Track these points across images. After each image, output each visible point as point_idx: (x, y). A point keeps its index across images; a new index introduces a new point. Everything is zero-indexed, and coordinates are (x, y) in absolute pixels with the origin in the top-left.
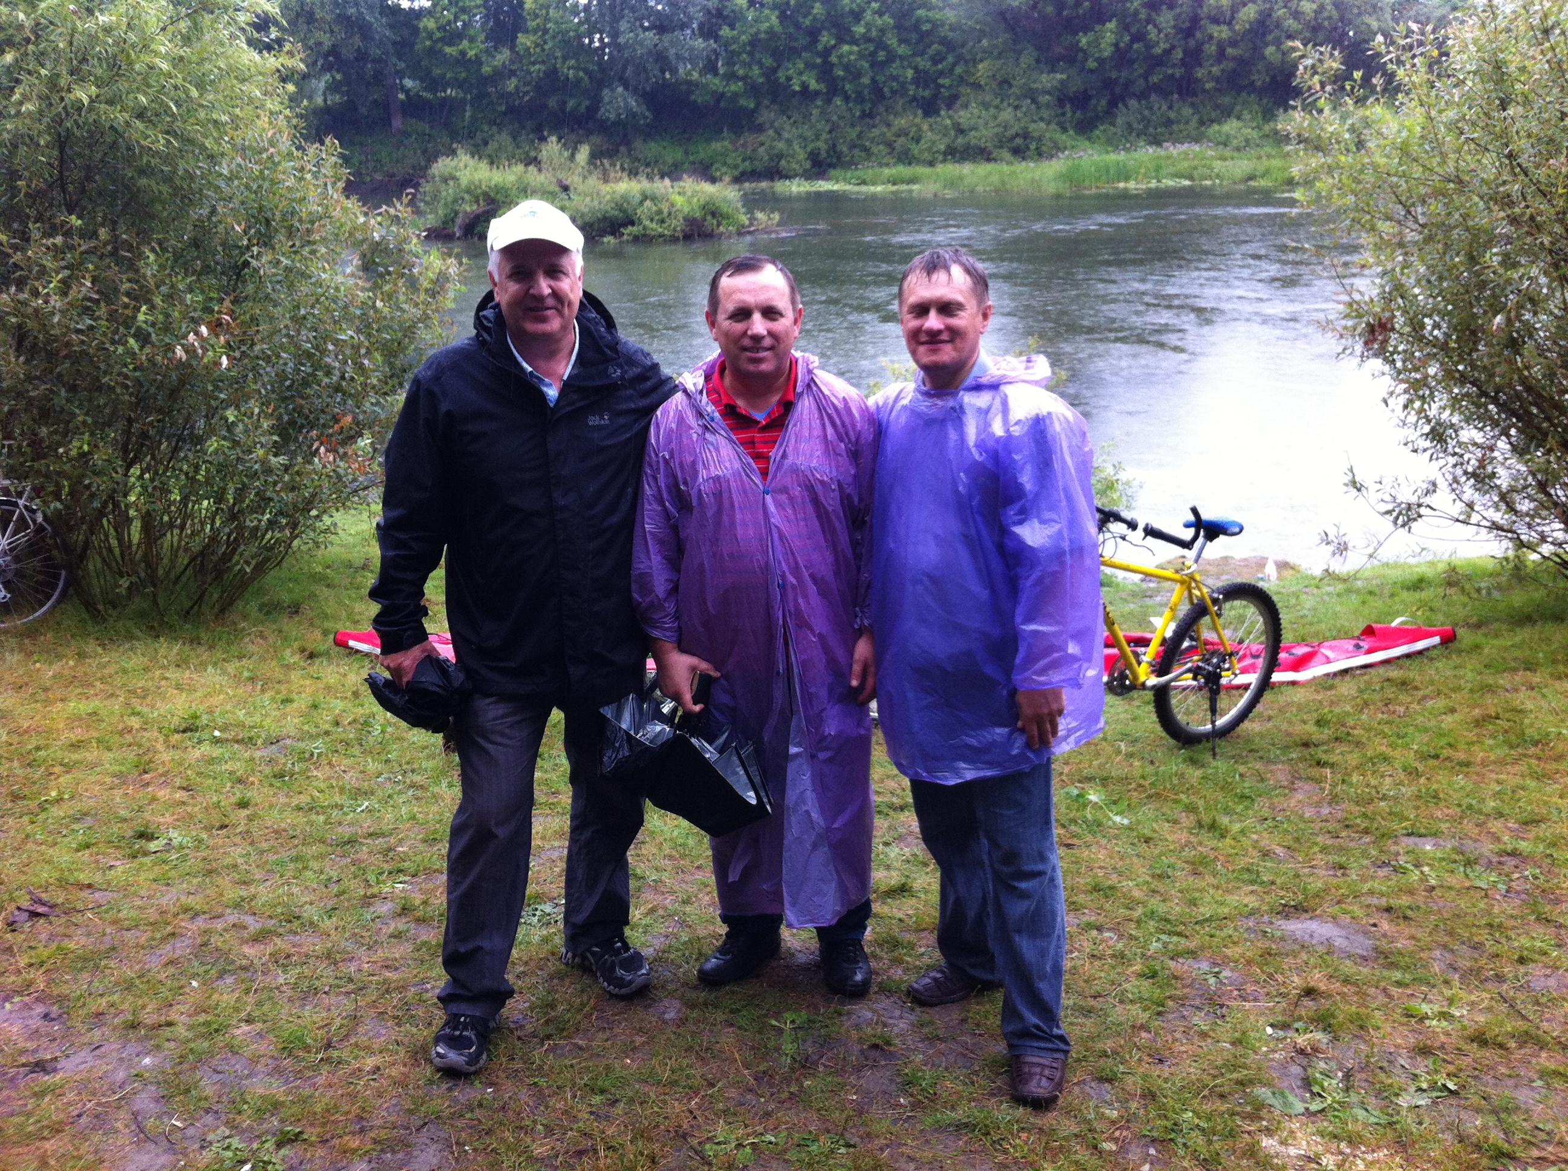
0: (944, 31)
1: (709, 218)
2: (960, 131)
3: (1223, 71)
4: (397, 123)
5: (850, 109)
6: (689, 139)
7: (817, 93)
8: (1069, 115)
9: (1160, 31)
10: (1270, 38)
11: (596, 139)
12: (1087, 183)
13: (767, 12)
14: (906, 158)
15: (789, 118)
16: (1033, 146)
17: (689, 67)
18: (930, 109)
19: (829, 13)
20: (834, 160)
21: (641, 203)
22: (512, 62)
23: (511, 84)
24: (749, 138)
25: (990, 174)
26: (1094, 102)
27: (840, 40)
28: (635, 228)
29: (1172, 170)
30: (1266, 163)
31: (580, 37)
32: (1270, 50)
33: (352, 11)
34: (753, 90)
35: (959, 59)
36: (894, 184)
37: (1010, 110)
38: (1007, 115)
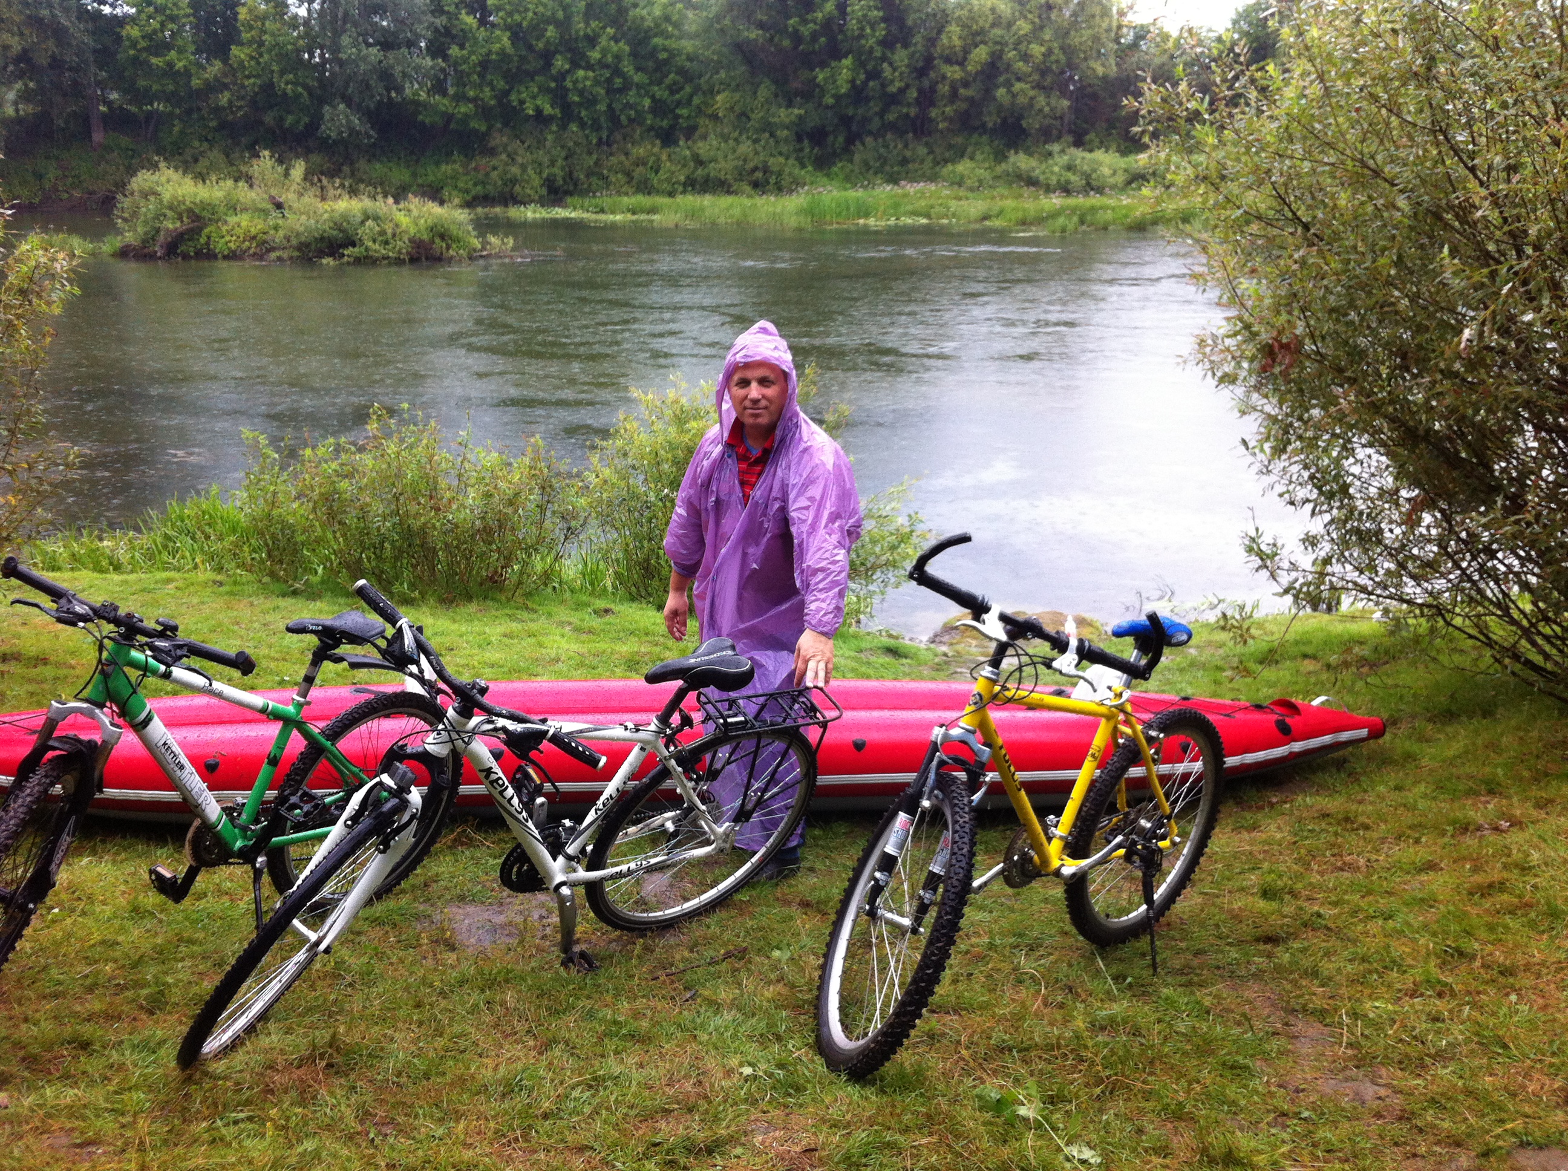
0: (681, 61)
1: (437, 240)
2: (699, 162)
3: (956, 111)
4: (98, 137)
5: (587, 137)
6: (417, 161)
7: (551, 119)
8: (807, 150)
9: (895, 70)
10: (1001, 79)
11: (316, 158)
12: (828, 218)
13: (498, 32)
14: (645, 187)
15: (523, 142)
16: (773, 180)
17: (416, 86)
18: (668, 138)
19: (562, 37)
20: (571, 188)
21: (363, 223)
22: (225, 75)
23: (224, 98)
24: (483, 161)
25: (731, 206)
26: (831, 138)
27: (575, 65)
28: (356, 250)
29: (910, 208)
30: (1000, 204)
31: (298, 51)
32: (1001, 92)
33: (45, 13)
34: (485, 112)
35: (697, 89)
36: (634, 213)
37: (749, 143)
38: (745, 148)
